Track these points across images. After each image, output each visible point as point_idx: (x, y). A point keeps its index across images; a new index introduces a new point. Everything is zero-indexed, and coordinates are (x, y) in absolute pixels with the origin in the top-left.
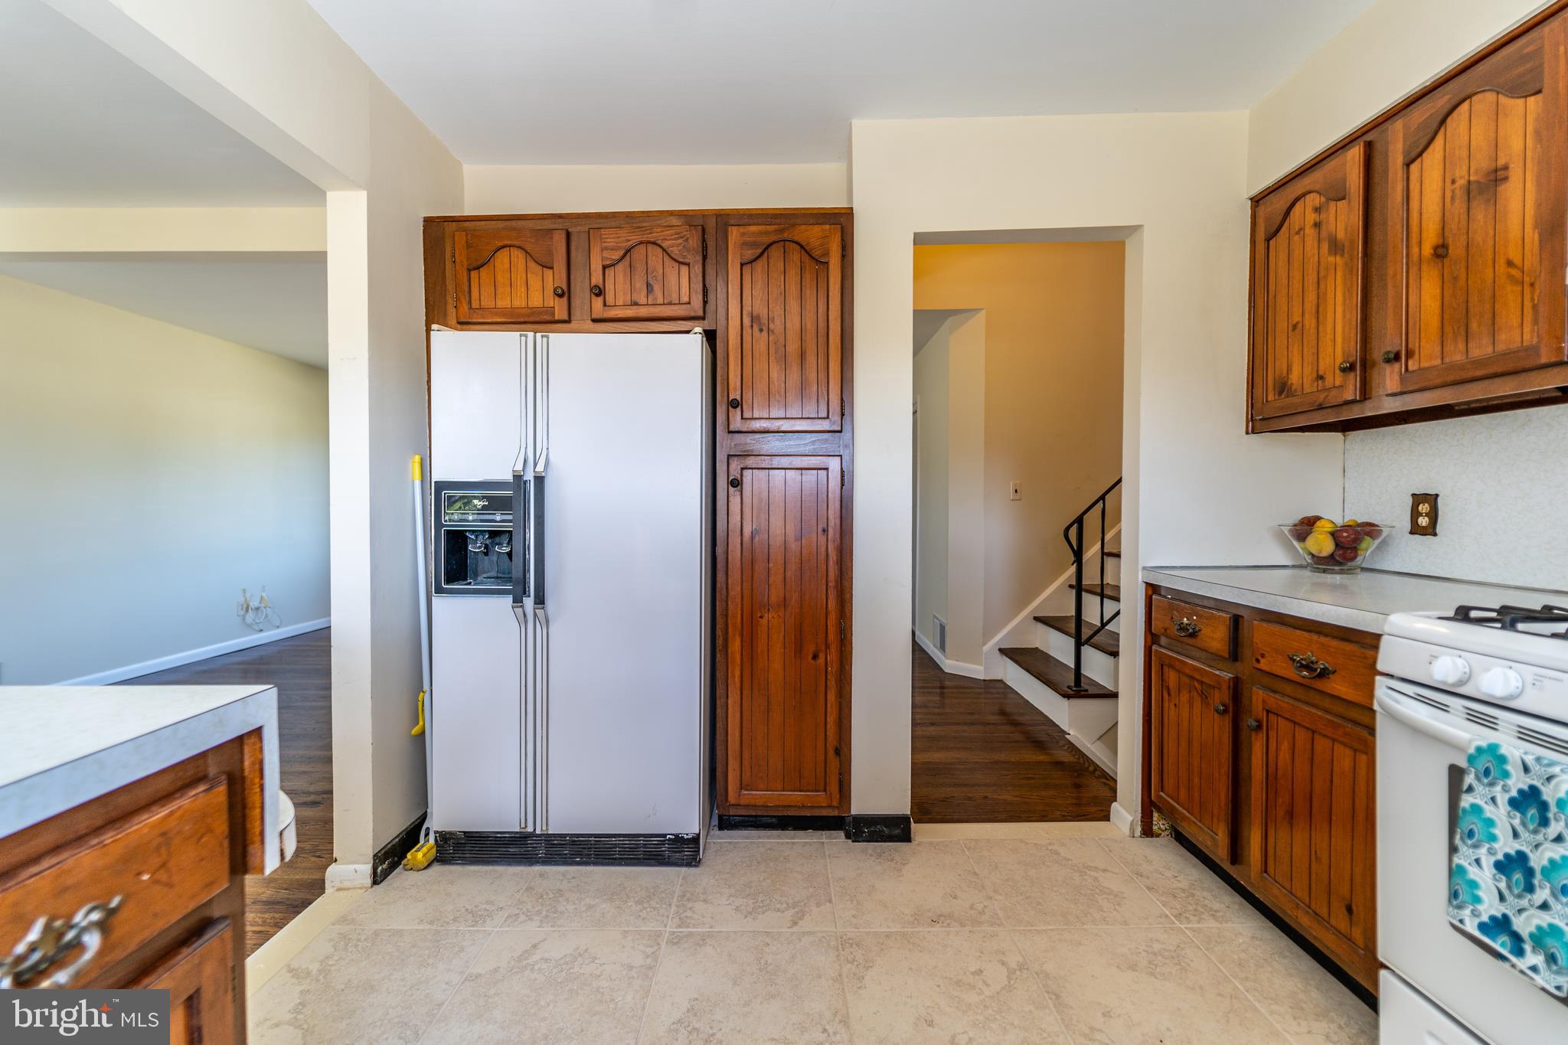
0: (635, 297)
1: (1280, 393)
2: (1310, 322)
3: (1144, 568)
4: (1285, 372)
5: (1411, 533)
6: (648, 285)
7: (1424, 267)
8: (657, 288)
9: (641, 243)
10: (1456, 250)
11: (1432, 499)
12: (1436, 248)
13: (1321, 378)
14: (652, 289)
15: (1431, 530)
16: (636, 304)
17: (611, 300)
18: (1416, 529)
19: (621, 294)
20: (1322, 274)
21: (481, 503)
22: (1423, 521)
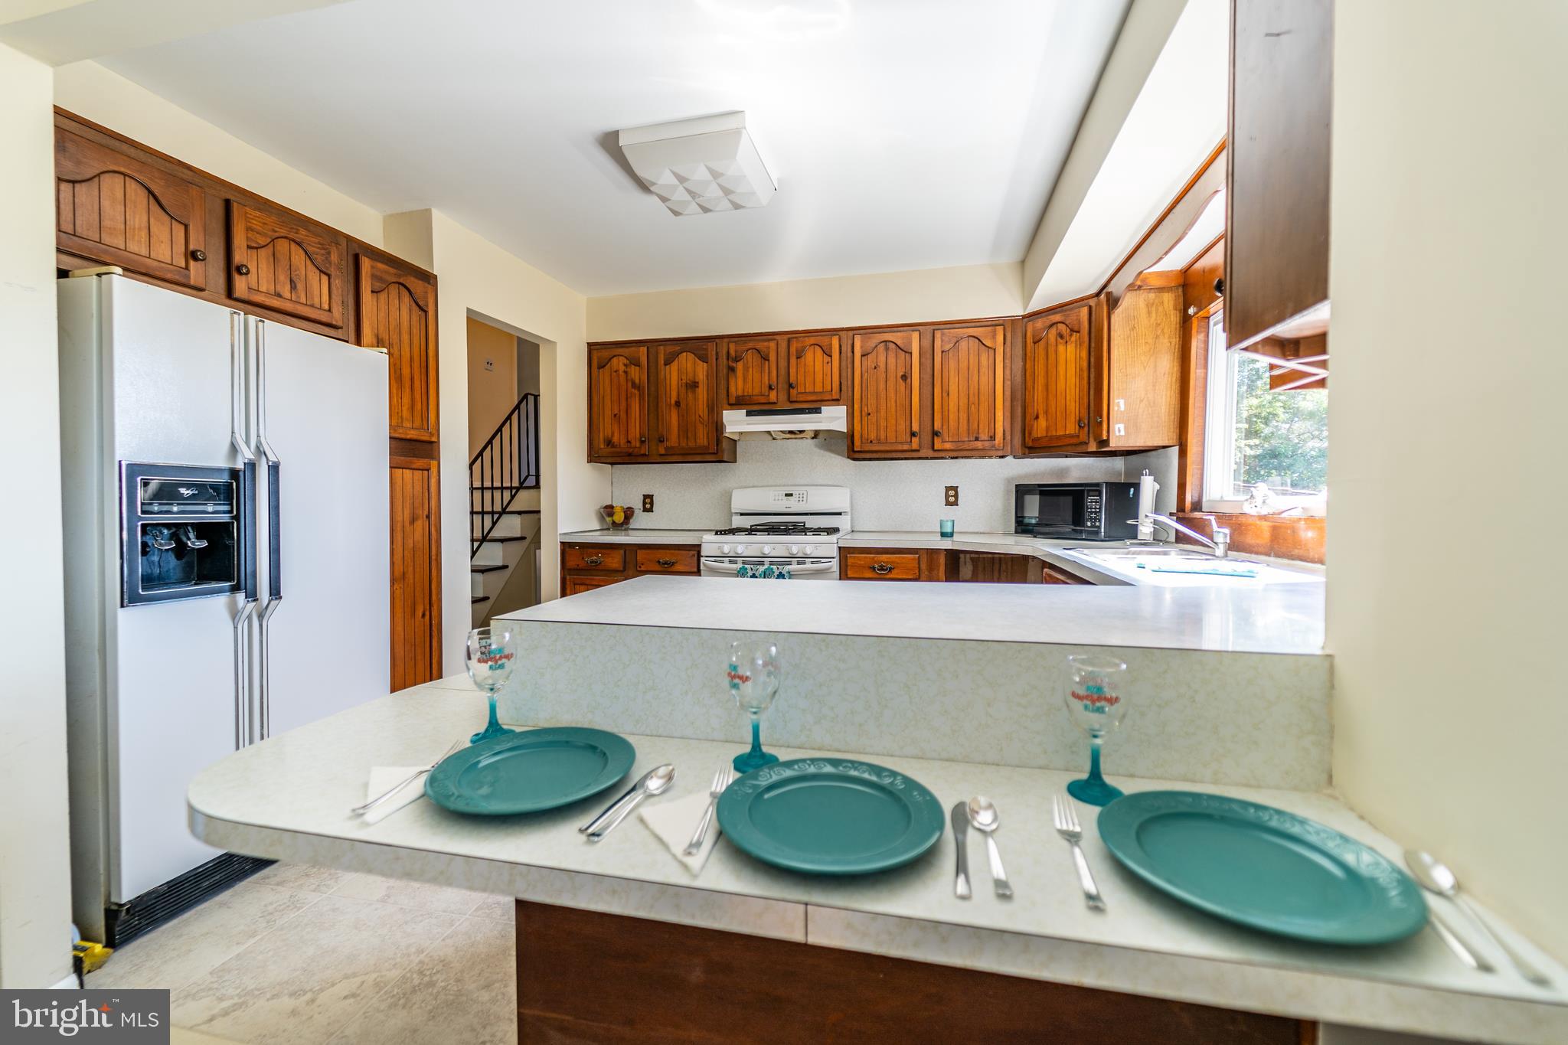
0: (279, 289)
1: (608, 445)
2: (623, 415)
3: (560, 534)
4: (610, 434)
5: (643, 511)
6: (291, 281)
7: (672, 408)
8: (300, 286)
9: (286, 238)
10: (683, 405)
11: (651, 497)
12: (676, 402)
13: (629, 442)
14: (295, 287)
15: (651, 510)
16: (279, 295)
17: (253, 283)
18: (645, 510)
19: (265, 280)
20: (629, 395)
21: (188, 492)
22: (648, 506)
